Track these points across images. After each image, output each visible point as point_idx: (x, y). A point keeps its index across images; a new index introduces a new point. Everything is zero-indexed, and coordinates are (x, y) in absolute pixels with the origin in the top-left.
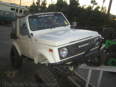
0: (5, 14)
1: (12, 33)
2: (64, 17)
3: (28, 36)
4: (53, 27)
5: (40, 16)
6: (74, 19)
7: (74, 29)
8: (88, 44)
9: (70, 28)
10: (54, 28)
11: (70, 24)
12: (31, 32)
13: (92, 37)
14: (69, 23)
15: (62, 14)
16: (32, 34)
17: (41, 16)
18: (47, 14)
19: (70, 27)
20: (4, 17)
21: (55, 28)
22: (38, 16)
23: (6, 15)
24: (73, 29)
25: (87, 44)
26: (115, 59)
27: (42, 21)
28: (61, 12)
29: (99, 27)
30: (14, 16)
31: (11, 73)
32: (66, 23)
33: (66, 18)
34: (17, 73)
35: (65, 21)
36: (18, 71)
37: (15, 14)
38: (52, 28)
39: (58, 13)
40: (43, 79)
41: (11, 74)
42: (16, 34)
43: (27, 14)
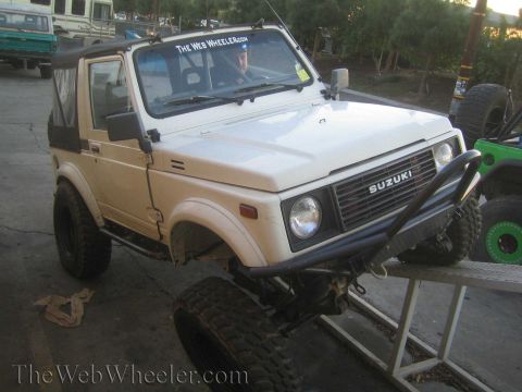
0: (9, 20)
1: (58, 122)
2: (295, 45)
3: (136, 141)
4: (245, 94)
5: (186, 48)
6: (323, 35)
7: (338, 102)
8: (408, 175)
9: (321, 99)
10: (252, 101)
11: (320, 80)
12: (148, 123)
13: (423, 140)
14: (316, 75)
15: (284, 31)
16: (155, 136)
17: (191, 47)
18: (215, 37)
19: (323, 92)
20: (5, 36)
21: (257, 100)
22: (178, 47)
23: (12, 26)
24: (334, 99)
25: (404, 176)
26: (519, 229)
27: (189, 66)
28: (278, 23)
29: (436, 72)
30: (51, 32)
31: (64, 301)
32: (303, 76)
33: (300, 53)
34: (87, 300)
35: (298, 66)
36: (93, 292)
37: (54, 19)
38: (240, 103)
39: (265, 27)
40: (217, 335)
41: (66, 308)
42: (76, 130)
43: (109, 17)
